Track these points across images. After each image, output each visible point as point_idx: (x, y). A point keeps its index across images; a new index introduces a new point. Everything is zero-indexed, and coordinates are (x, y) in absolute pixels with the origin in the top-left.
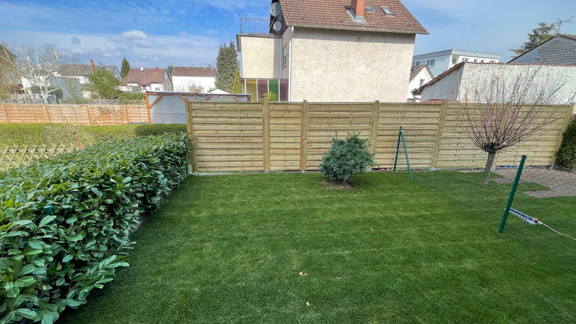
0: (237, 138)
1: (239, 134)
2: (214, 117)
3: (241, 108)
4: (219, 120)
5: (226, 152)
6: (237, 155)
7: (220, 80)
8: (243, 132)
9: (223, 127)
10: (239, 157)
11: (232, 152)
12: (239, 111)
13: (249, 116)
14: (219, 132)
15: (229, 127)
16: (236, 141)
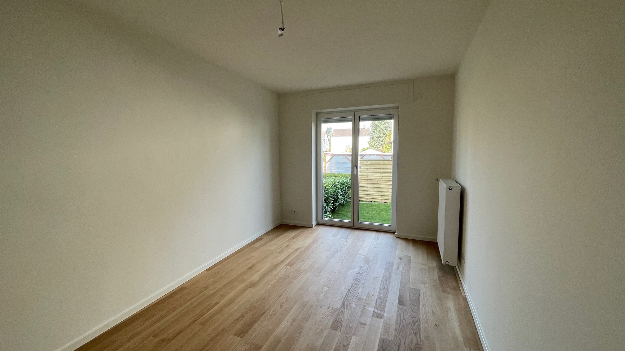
0: (379, 181)
1: (380, 178)
2: (366, 168)
3: (382, 163)
4: (369, 170)
5: (372, 189)
6: (378, 192)
7: (373, 139)
8: (383, 177)
9: (371, 174)
10: (380, 193)
11: (375, 190)
12: (381, 165)
13: (387, 168)
14: (368, 177)
15: (375, 174)
16: (378, 183)
